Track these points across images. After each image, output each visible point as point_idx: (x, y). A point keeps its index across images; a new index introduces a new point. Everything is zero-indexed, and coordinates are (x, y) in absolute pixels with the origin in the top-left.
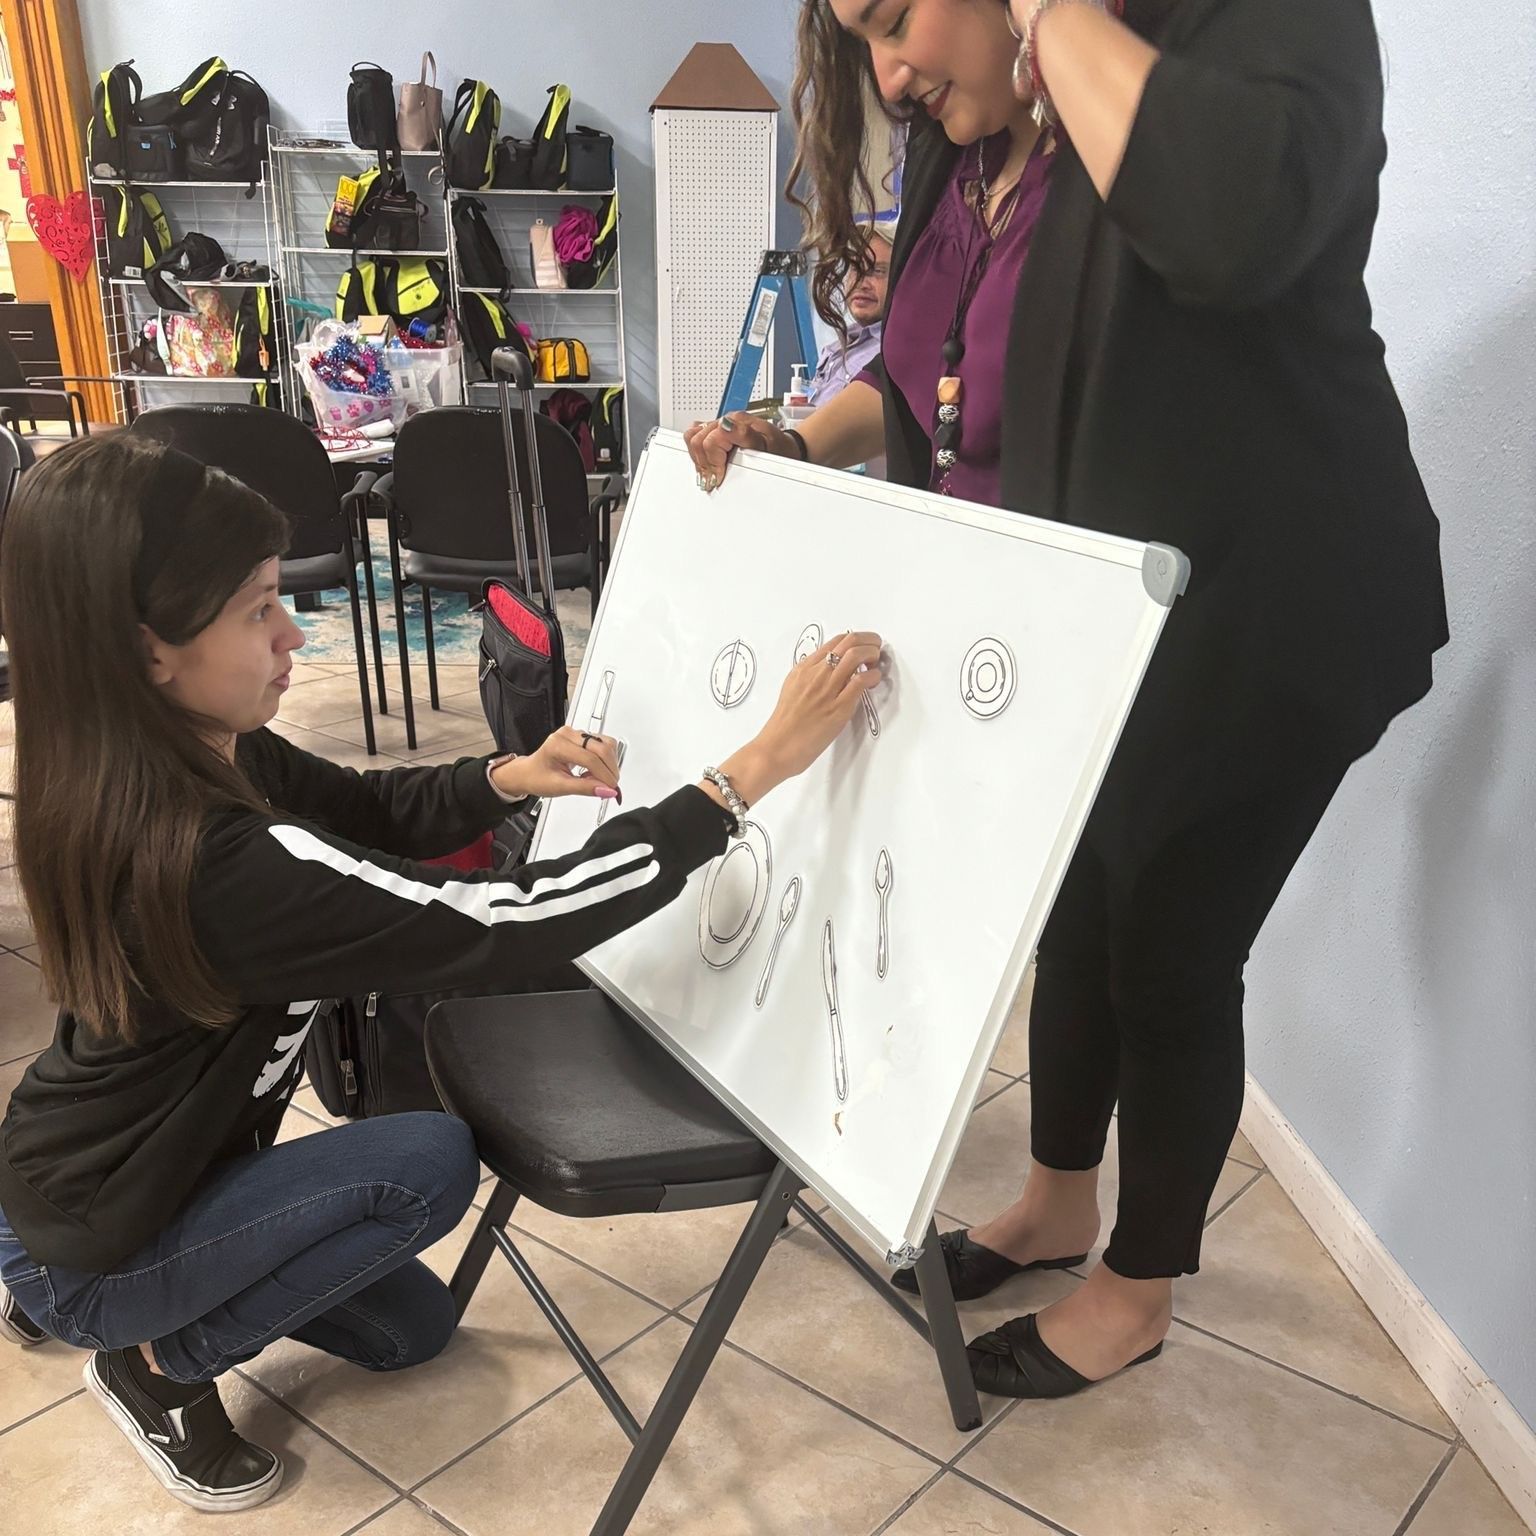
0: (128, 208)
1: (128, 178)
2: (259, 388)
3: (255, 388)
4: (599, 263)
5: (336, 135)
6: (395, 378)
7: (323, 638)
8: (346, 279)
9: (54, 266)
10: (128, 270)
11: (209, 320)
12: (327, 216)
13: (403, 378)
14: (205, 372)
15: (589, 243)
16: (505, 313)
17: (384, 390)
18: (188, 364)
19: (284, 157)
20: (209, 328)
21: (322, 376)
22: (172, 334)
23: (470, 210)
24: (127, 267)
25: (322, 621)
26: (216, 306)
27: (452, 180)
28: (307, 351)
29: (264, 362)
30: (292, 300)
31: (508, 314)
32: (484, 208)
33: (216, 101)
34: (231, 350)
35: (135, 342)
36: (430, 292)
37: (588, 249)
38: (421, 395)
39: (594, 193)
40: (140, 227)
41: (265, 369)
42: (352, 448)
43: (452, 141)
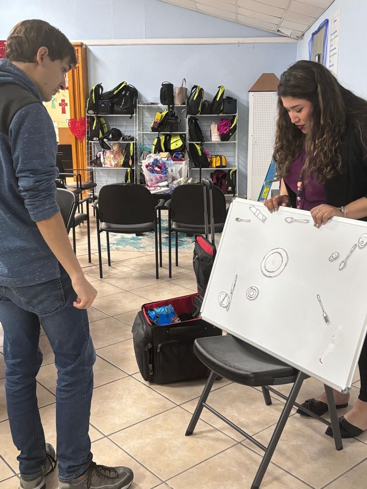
0: (96, 122)
1: (97, 114)
2: (128, 170)
3: (127, 171)
4: (231, 134)
5: (156, 101)
6: (169, 170)
7: (144, 244)
8: (156, 140)
9: (74, 138)
10: (95, 139)
11: (116, 152)
12: (152, 123)
13: (171, 169)
14: (113, 166)
15: (228, 129)
16: (202, 148)
17: (166, 173)
18: (109, 164)
19: (141, 108)
20: (115, 154)
21: (148, 170)
22: (105, 156)
23: (193, 121)
24: (94, 138)
25: (144, 239)
26: (118, 148)
27: (188, 113)
28: (145, 163)
29: (130, 163)
30: (140, 146)
31: (203, 149)
32: (197, 120)
33: (123, 93)
34: (121, 160)
35: (94, 158)
36: (180, 143)
37: (228, 130)
38: (176, 174)
39: (231, 115)
40: (99, 127)
41: (131, 165)
42: (156, 190)
43: (189, 102)
